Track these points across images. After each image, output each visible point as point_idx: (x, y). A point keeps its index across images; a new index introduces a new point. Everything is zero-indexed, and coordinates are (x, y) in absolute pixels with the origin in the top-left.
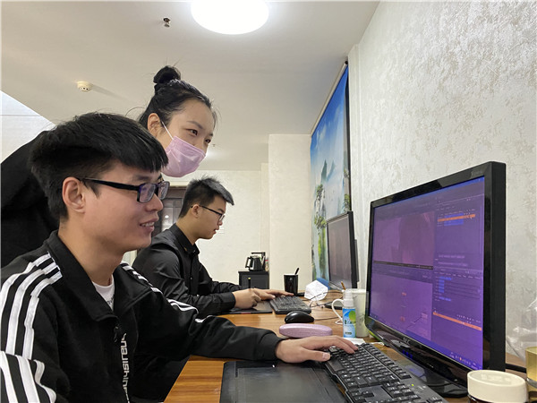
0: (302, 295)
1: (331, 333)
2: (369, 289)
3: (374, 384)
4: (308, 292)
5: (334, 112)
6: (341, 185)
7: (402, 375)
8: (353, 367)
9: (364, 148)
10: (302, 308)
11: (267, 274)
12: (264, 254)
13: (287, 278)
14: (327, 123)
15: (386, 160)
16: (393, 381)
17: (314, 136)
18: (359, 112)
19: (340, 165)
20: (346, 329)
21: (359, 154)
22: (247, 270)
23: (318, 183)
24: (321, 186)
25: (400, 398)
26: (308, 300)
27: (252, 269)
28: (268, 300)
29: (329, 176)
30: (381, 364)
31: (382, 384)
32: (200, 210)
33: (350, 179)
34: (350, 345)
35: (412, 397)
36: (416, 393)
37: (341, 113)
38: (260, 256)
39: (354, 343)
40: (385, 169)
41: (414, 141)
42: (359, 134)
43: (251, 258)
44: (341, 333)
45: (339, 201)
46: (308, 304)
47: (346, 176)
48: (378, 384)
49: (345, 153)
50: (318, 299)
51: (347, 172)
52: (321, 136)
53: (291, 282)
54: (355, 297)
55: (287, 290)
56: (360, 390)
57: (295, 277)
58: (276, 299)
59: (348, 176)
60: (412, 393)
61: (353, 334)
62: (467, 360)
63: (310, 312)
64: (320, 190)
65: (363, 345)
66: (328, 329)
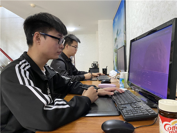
0: (108, 75)
1: (116, 87)
2: (129, 72)
3: (127, 104)
4: (110, 74)
5: (121, 11)
6: (123, 37)
7: (138, 101)
8: (121, 98)
9: (131, 22)
10: (108, 79)
11: (98, 69)
12: (97, 62)
13: (103, 69)
14: (118, 15)
15: (138, 26)
16: (134, 103)
17: (114, 20)
18: (129, 9)
19: (123, 30)
20: (121, 85)
21: (129, 25)
22: (92, 67)
23: (115, 37)
24: (116, 38)
25: (136, 109)
26: (110, 76)
27: (93, 67)
28: (97, 77)
29: (119, 34)
30: (131, 97)
31: (130, 104)
32: (69, 47)
33: (126, 34)
34: (121, 91)
35: (140, 108)
36: (142, 107)
37: (123, 10)
38: (96, 63)
39: (123, 90)
40: (138, 30)
41: (149, 18)
42: (129, 18)
43: (93, 64)
44: (119, 87)
45: (122, 43)
46: (110, 77)
47: (124, 33)
48: (129, 104)
49: (124, 25)
50: (114, 76)
51: (125, 32)
52: (116, 20)
53: (105, 71)
54: (124, 74)
55: (103, 73)
56: (122, 106)
57: (106, 69)
58: (99, 76)
59: (125, 34)
60: (141, 107)
61: (123, 87)
62: (161, 95)
63: (110, 80)
64: (116, 40)
65: (126, 91)
66: (115, 85)
